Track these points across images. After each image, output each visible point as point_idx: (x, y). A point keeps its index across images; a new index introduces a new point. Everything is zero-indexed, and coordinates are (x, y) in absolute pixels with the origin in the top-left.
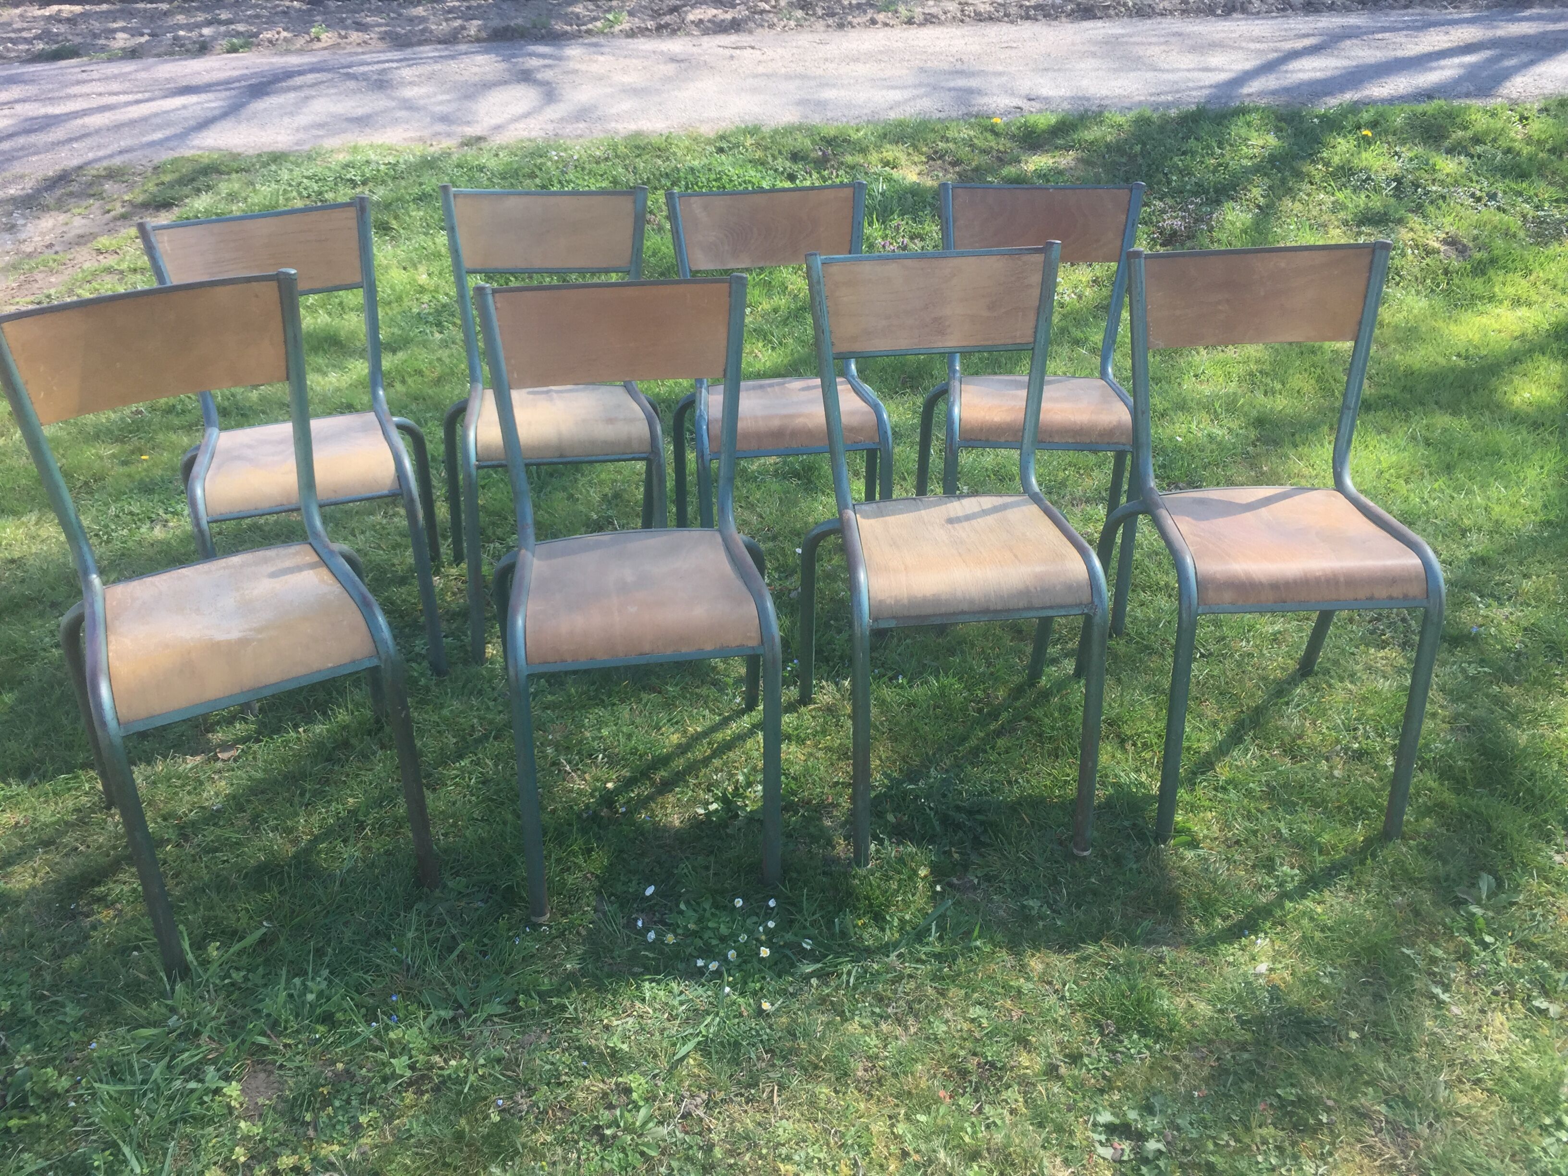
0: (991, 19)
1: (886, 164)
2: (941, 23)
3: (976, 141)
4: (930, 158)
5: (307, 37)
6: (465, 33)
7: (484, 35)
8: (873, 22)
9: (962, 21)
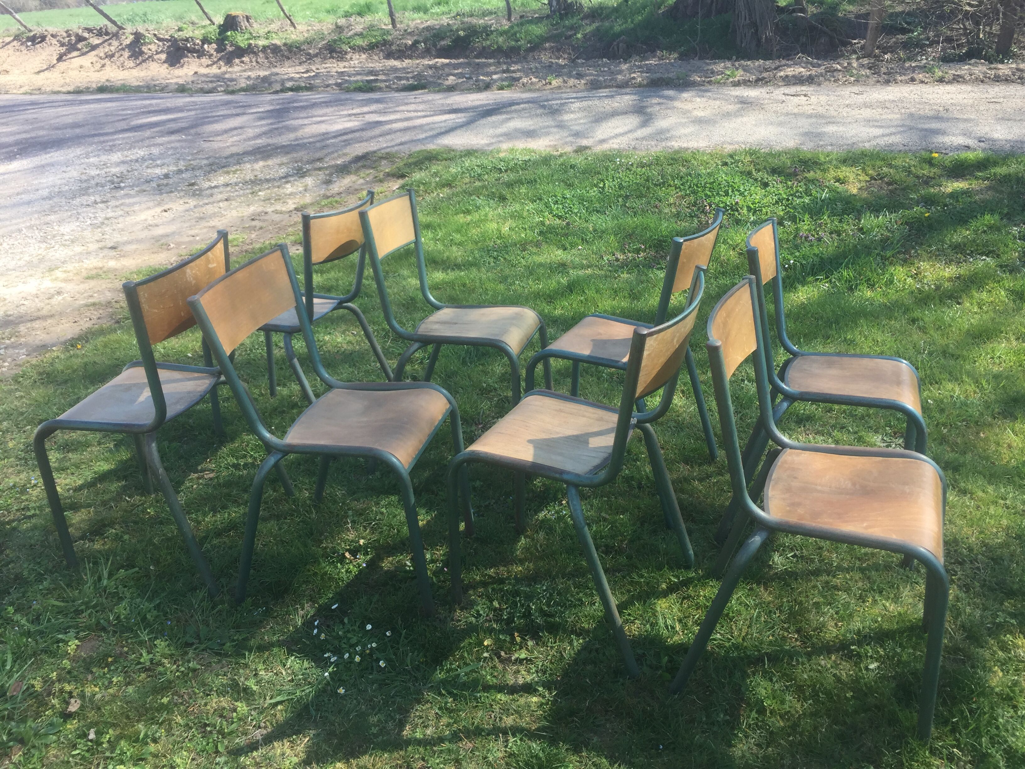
0: (1006, 80)
1: (838, 180)
2: (965, 82)
3: (913, 168)
4: (872, 178)
5: (544, 82)
6: (633, 81)
7: (645, 82)
8: (913, 80)
9: (982, 81)
